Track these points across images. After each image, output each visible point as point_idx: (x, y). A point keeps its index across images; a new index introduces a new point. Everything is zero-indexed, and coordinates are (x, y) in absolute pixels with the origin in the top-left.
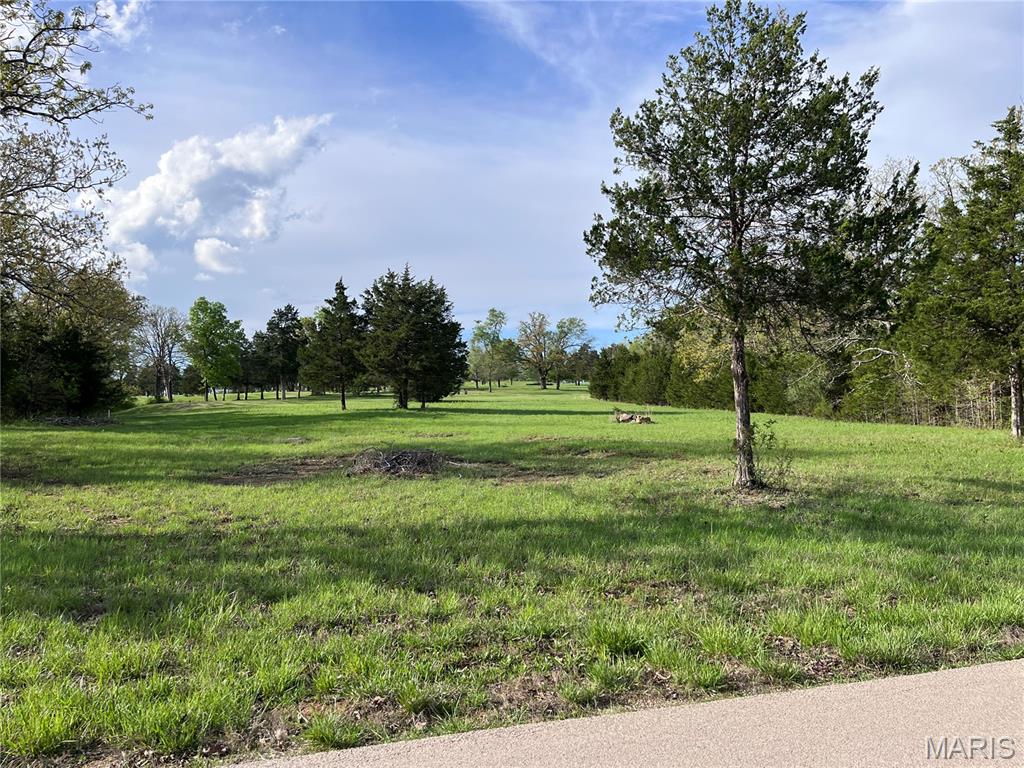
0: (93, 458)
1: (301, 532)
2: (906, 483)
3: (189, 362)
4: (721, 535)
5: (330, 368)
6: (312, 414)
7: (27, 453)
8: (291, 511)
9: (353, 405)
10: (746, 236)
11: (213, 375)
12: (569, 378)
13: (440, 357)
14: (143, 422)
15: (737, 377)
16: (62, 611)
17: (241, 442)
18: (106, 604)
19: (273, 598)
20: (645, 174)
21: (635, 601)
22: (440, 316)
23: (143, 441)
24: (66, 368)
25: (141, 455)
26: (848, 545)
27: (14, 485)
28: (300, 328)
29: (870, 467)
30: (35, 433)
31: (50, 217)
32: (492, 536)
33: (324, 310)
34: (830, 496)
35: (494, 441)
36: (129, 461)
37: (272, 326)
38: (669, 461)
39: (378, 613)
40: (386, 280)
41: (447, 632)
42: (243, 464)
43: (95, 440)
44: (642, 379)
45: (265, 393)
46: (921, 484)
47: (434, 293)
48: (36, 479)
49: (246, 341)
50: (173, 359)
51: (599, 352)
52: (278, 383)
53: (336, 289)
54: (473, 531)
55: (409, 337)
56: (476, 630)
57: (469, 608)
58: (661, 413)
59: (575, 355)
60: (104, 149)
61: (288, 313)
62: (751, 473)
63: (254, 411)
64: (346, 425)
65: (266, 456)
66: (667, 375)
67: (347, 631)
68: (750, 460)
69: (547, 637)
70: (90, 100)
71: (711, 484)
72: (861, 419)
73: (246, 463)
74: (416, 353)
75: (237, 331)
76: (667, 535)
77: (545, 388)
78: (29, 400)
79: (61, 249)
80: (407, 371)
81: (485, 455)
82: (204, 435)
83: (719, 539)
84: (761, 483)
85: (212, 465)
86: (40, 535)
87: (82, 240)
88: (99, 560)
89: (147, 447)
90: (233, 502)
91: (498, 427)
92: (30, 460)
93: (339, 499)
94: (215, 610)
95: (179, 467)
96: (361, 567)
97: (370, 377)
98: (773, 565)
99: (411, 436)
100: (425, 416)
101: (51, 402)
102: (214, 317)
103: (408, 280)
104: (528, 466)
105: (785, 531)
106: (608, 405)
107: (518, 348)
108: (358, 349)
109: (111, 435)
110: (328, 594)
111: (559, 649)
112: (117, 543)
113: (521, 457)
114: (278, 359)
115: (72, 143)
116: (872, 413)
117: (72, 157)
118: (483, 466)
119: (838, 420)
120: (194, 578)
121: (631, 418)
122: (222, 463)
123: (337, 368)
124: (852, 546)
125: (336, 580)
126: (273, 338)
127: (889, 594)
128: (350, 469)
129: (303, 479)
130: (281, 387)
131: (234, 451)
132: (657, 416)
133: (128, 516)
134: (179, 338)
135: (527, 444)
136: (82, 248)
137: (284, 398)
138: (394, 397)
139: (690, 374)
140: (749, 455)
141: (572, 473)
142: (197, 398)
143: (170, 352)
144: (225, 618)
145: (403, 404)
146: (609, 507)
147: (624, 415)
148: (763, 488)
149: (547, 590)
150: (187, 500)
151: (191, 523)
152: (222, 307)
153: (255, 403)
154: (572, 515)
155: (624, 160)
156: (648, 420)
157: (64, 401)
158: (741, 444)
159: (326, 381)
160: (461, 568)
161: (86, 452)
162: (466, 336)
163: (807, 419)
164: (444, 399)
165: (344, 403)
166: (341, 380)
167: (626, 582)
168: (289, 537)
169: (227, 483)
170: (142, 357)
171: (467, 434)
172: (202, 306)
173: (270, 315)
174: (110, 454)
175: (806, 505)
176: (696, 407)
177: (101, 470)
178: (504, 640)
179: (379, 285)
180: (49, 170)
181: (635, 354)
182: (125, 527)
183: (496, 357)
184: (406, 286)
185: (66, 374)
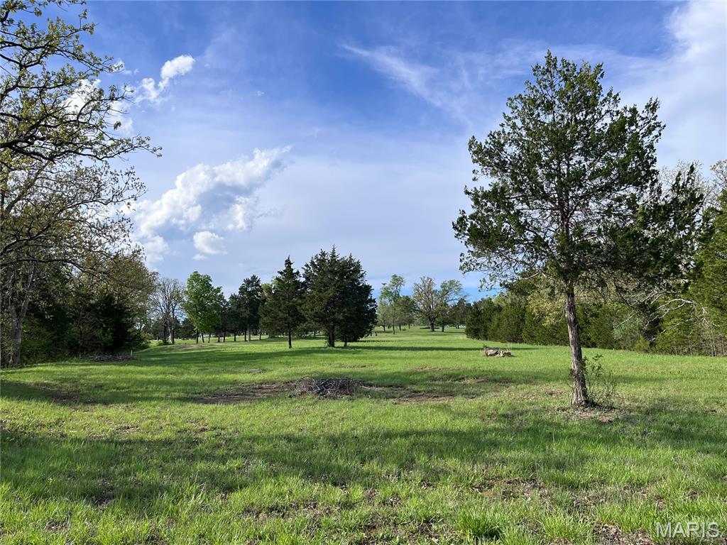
0: (118, 385)
1: (254, 439)
2: (706, 402)
3: (186, 316)
4: (561, 444)
5: (281, 319)
6: (268, 351)
7: (74, 381)
8: (249, 423)
9: (298, 344)
10: (572, 221)
11: (202, 325)
12: (451, 323)
13: (357, 310)
14: (153, 359)
15: (570, 323)
16: (85, 496)
17: (219, 372)
18: (115, 492)
19: (230, 489)
20: (495, 180)
21: (495, 494)
22: (357, 281)
23: (152, 372)
24: (105, 322)
25: (150, 382)
26: (661, 451)
27: (64, 404)
28: (262, 291)
29: (678, 390)
30: (82, 367)
31: (96, 221)
32: (390, 443)
33: (277, 279)
34: (647, 413)
35: (396, 370)
36: (141, 387)
37: (242, 290)
38: (524, 385)
39: (304, 501)
40: (319, 257)
41: (353, 517)
42: (218, 388)
43: (121, 372)
44: (505, 323)
45: (237, 336)
46: (717, 403)
47: (353, 265)
48: (78, 400)
49: (225, 301)
50: (176, 315)
51: (472, 304)
52: (246, 329)
53: (286, 264)
54: (377, 439)
55: (335, 297)
56: (375, 514)
57: (370, 498)
58: (519, 349)
59: (455, 307)
60: (132, 176)
61: (253, 281)
62: (585, 394)
63: (229, 350)
64: (291, 359)
65: (235, 383)
66: (523, 320)
67: (281, 514)
68: (583, 385)
69: (427, 522)
70: (121, 145)
71: (554, 403)
72: (672, 352)
73: (221, 387)
74: (341, 307)
75: (219, 294)
76: (520, 443)
77: (433, 331)
78: (79, 345)
79: (102, 242)
80: (334, 320)
81: (387, 381)
82: (194, 368)
83: (560, 446)
84: (593, 403)
85: (198, 389)
86: (77, 440)
87: (116, 236)
88: (114, 459)
89: (155, 376)
90: (210, 416)
91: (398, 360)
92: (76, 386)
93: (283, 415)
94: (189, 498)
95: (175, 391)
96: (294, 465)
97: (309, 325)
98: (601, 467)
99: (336, 367)
100: (347, 352)
101: (94, 345)
102: (203, 285)
103: (334, 256)
104: (420, 390)
105: (611, 440)
106: (479, 343)
107: (414, 302)
108: (300, 305)
109: (131, 368)
110: (269, 487)
111: (436, 531)
112: (127, 446)
113: (413, 383)
114: (246, 313)
115: (111, 173)
116: (680, 348)
117: (111, 182)
118: (387, 390)
119: (654, 353)
120: (176, 473)
121: (497, 353)
122: (204, 388)
123: (286, 319)
124: (664, 452)
125: (276, 475)
126: (243, 299)
127: (691, 490)
128: (292, 391)
129: (259, 399)
130: (248, 332)
131: (213, 379)
132: (516, 351)
133: (137, 427)
134: (180, 299)
135: (419, 373)
136: (116, 242)
137: (250, 340)
138: (326, 339)
139: (540, 320)
140: (583, 382)
141: (452, 395)
142: (191, 341)
143: (173, 310)
144: (195, 503)
145: (332, 344)
146: (478, 421)
147: (491, 350)
148: (594, 406)
149: (428, 485)
150: (178, 415)
151: (179, 432)
152: (209, 278)
153: (229, 344)
154: (450, 427)
155: (480, 171)
156: (509, 354)
157: (102, 344)
158: (576, 372)
159: (278, 328)
160: (366, 468)
161: (114, 380)
162: (375, 294)
163: (630, 353)
164: (361, 339)
165: (290, 344)
166: (288, 327)
167: (489, 480)
168: (246, 443)
169: (206, 402)
170: (155, 313)
171: (376, 365)
172: (196, 277)
173: (241, 283)
174: (129, 382)
175: (628, 419)
176: (545, 344)
177: (123, 394)
178: (395, 524)
179: (315, 261)
180: (96, 191)
181: (499, 306)
182: (134, 434)
183: (398, 309)
184: (334, 261)
185: (104, 326)
